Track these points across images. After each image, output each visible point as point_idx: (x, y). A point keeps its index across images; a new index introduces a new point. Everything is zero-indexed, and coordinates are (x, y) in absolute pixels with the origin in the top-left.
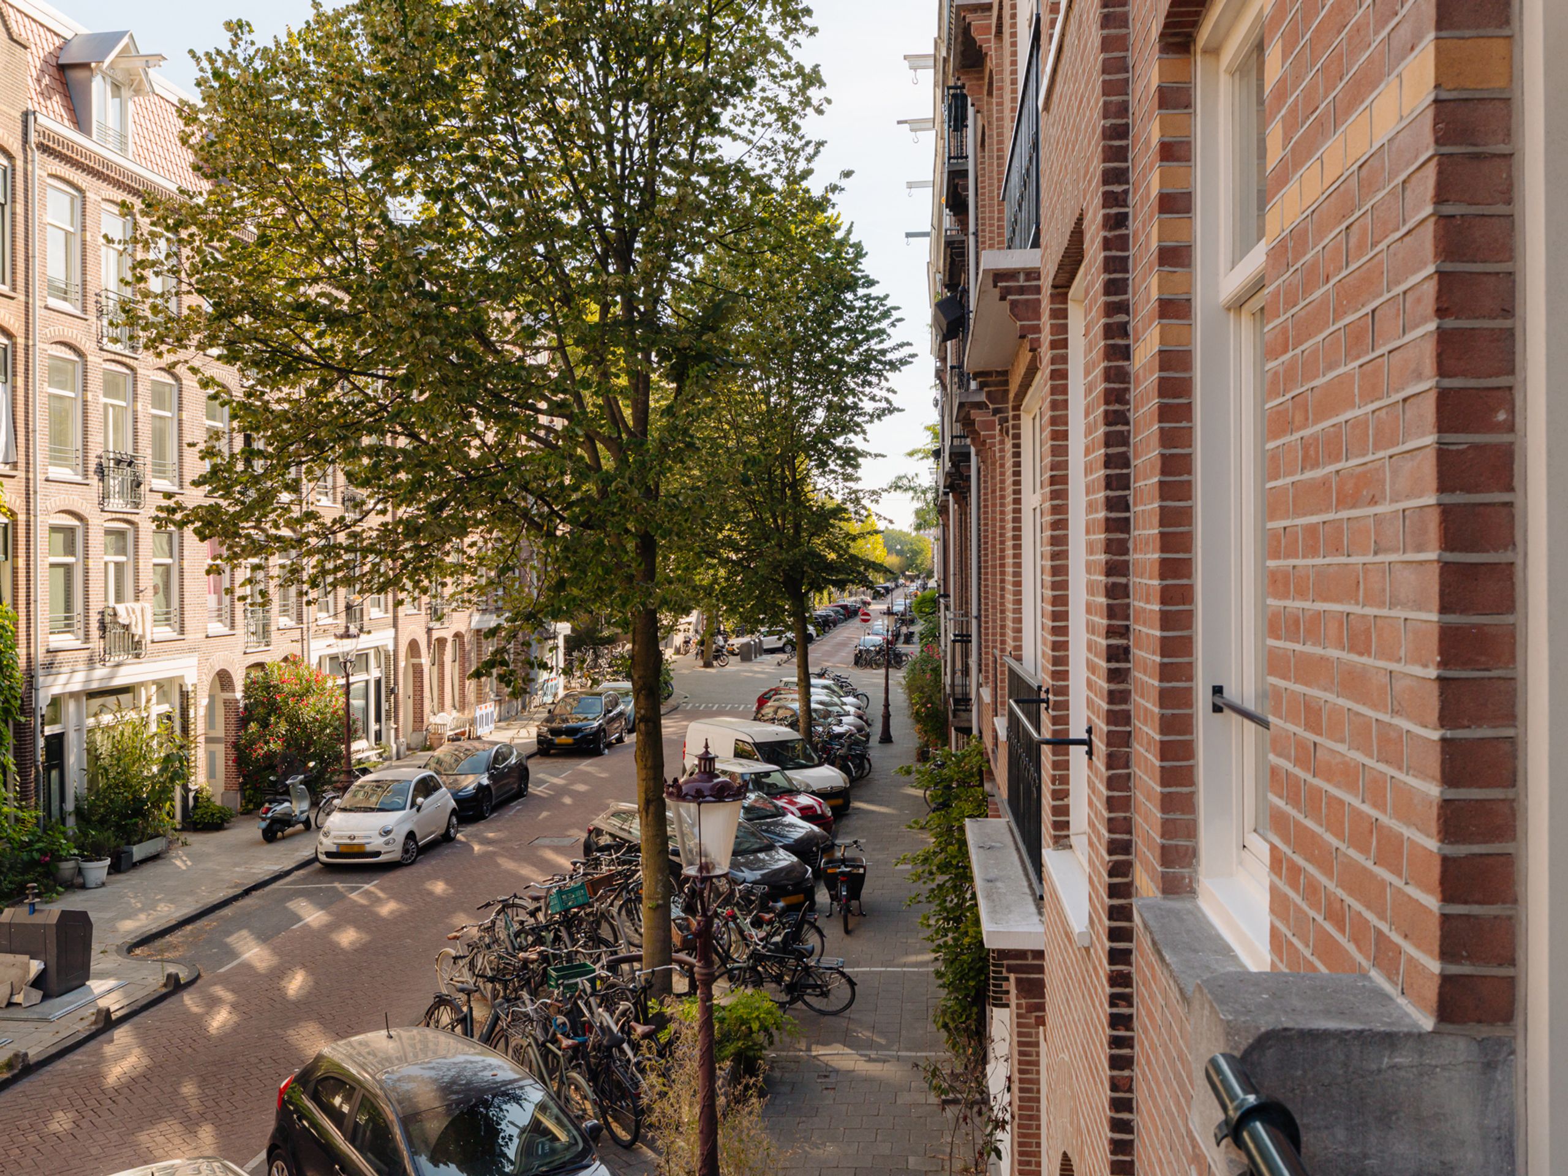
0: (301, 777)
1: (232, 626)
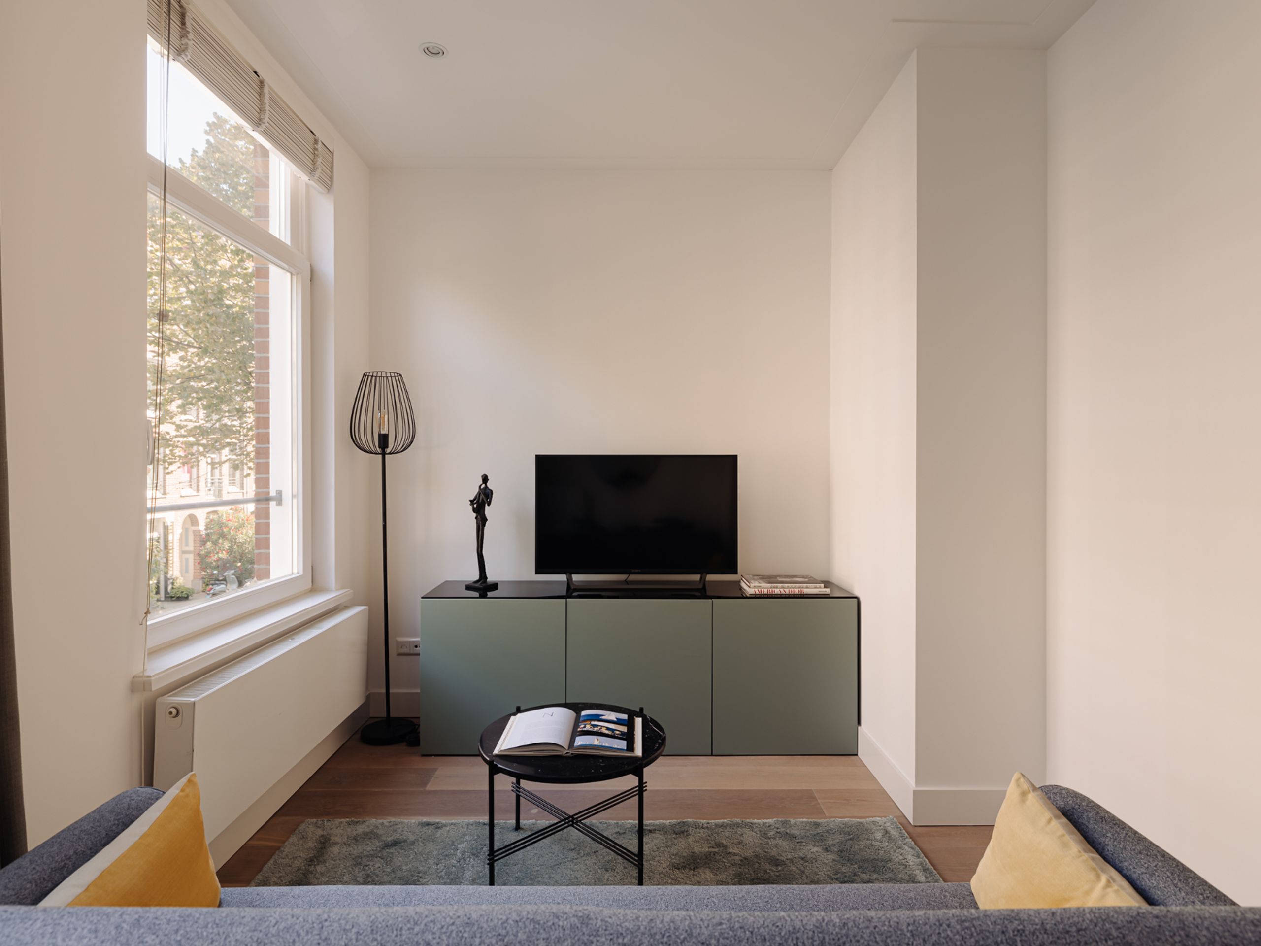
0: (233, 571)
1: (198, 490)
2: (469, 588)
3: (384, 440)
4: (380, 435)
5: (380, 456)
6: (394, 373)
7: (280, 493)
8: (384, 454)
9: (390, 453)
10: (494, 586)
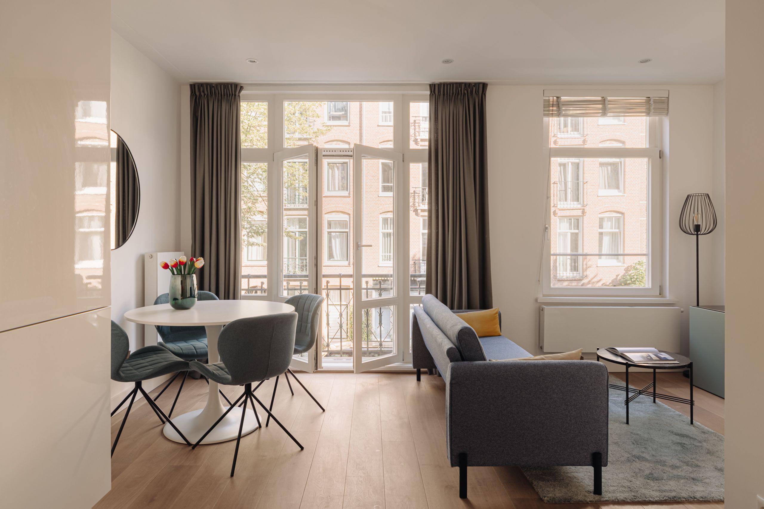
3: (697, 228)
4: (694, 225)
5: (695, 235)
8: (697, 235)
9: (701, 234)
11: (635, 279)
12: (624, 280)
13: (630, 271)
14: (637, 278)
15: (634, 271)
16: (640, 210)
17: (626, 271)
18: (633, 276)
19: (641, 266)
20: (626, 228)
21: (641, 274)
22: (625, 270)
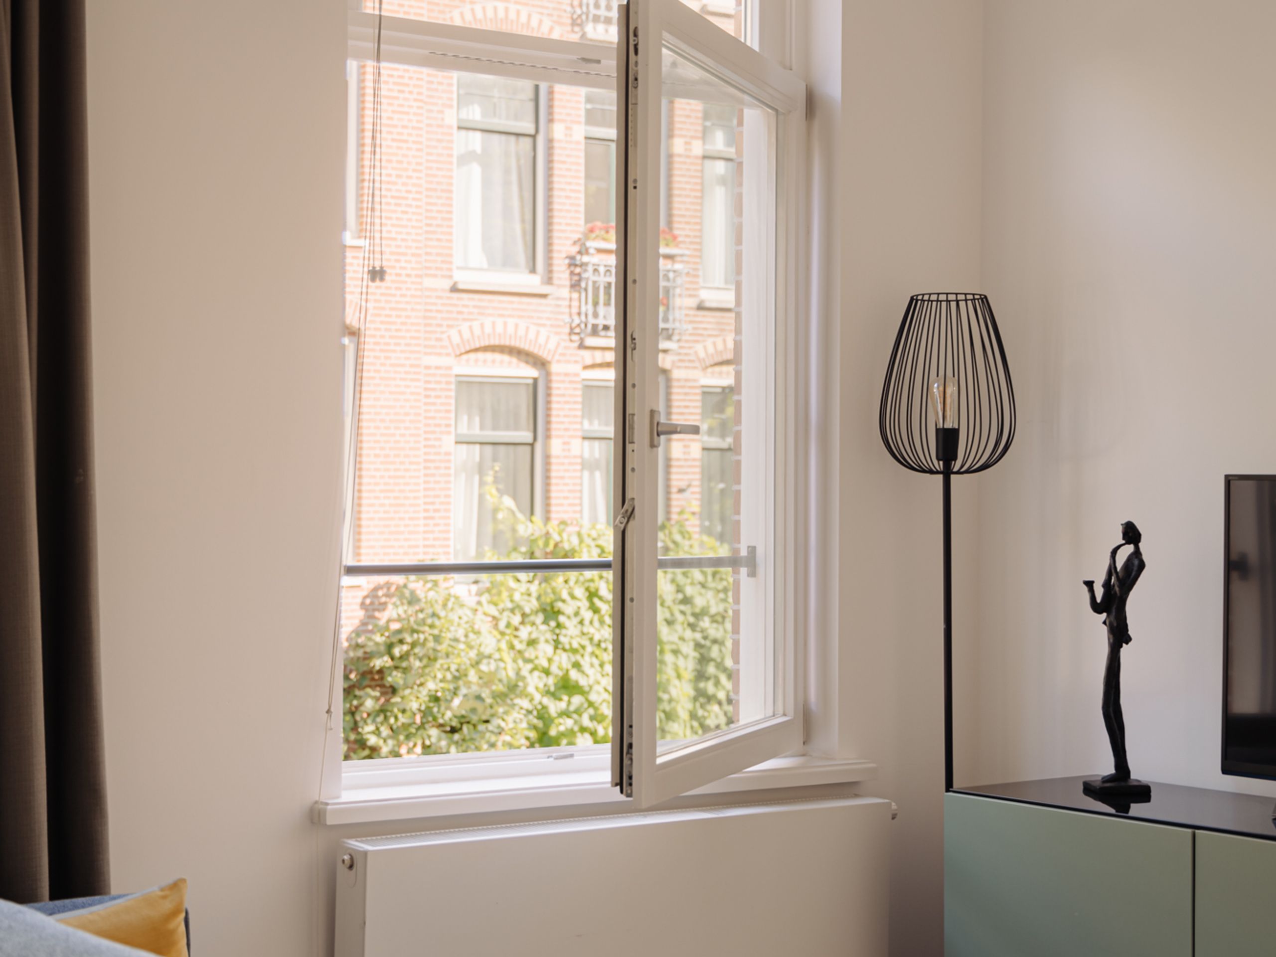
2: (1089, 789)
3: (947, 441)
4: (937, 430)
5: (940, 477)
6: (974, 295)
7: (752, 550)
8: (947, 473)
9: (958, 473)
10: (1143, 793)
11: (405, 648)
12: (360, 653)
13: (383, 607)
14: (413, 645)
15: (401, 611)
16: (425, 318)
17: (367, 610)
18: (399, 631)
19: (429, 585)
20: (367, 402)
21: (429, 621)
22: (363, 604)
